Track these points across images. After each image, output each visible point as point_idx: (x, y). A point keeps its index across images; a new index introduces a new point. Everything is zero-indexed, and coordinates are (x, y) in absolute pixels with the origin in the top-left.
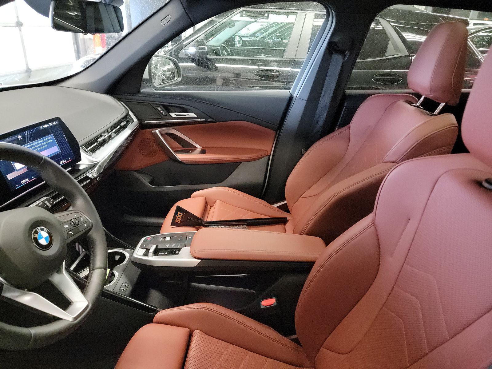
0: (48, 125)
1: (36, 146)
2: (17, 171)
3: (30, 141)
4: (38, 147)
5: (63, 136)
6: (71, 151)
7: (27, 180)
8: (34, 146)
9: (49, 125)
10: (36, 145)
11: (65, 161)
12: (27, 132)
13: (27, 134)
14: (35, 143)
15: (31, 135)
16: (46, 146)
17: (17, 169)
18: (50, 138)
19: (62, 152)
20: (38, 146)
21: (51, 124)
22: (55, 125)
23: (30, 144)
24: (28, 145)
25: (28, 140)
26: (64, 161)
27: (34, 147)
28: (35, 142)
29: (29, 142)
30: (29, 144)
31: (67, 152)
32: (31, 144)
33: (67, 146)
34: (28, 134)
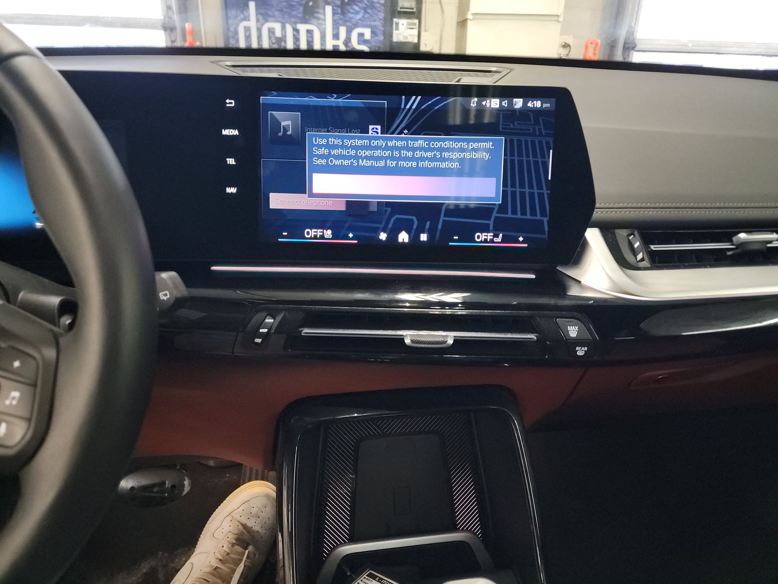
0: (505, 103)
1: (418, 154)
2: (312, 195)
3: (406, 131)
4: (423, 159)
5: (544, 156)
6: (543, 214)
7: (328, 233)
8: (414, 149)
9: (511, 104)
10: (421, 149)
11: (499, 239)
12: (415, 101)
13: (408, 107)
14: (420, 141)
15: (419, 113)
16: (456, 165)
17: (316, 190)
18: (489, 145)
19: (503, 208)
20: (429, 154)
21: (518, 103)
22: (535, 111)
23: (402, 139)
24: (391, 139)
25: (403, 125)
26: (496, 236)
27: (410, 154)
28: (425, 139)
29: (401, 133)
30: (397, 139)
31: (524, 213)
32: (407, 140)
33: (541, 196)
34: (414, 107)
